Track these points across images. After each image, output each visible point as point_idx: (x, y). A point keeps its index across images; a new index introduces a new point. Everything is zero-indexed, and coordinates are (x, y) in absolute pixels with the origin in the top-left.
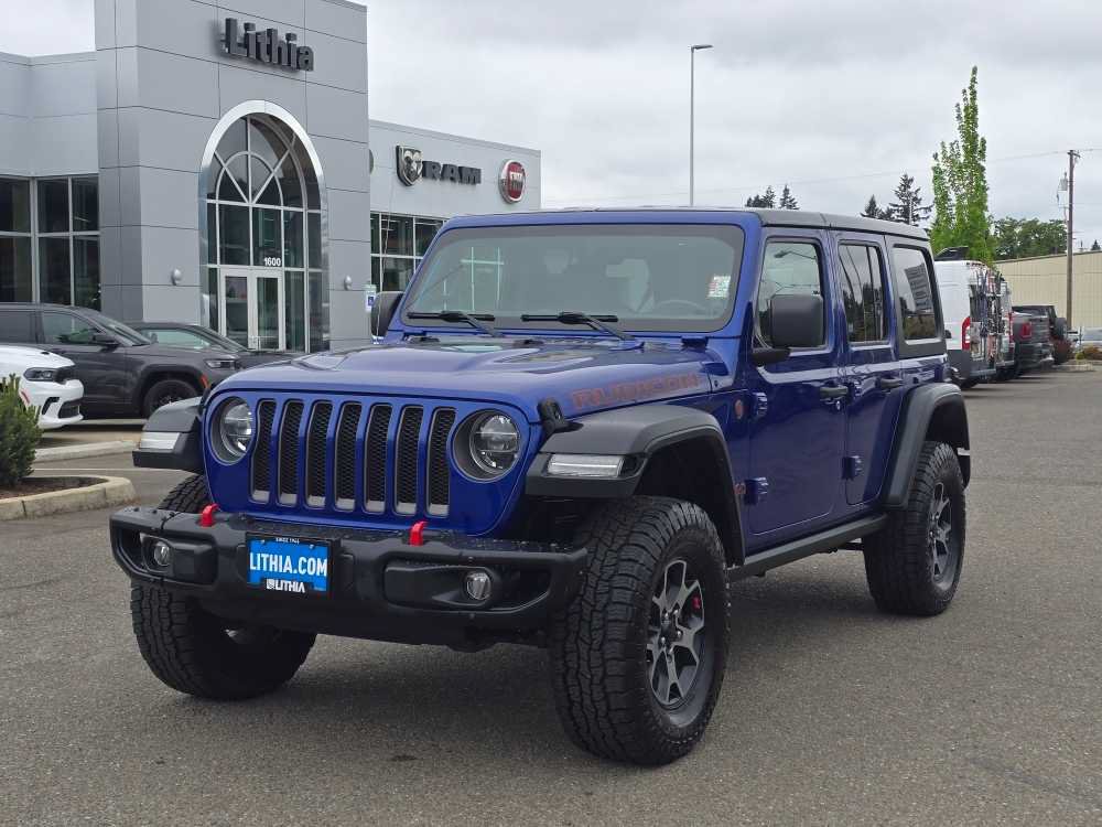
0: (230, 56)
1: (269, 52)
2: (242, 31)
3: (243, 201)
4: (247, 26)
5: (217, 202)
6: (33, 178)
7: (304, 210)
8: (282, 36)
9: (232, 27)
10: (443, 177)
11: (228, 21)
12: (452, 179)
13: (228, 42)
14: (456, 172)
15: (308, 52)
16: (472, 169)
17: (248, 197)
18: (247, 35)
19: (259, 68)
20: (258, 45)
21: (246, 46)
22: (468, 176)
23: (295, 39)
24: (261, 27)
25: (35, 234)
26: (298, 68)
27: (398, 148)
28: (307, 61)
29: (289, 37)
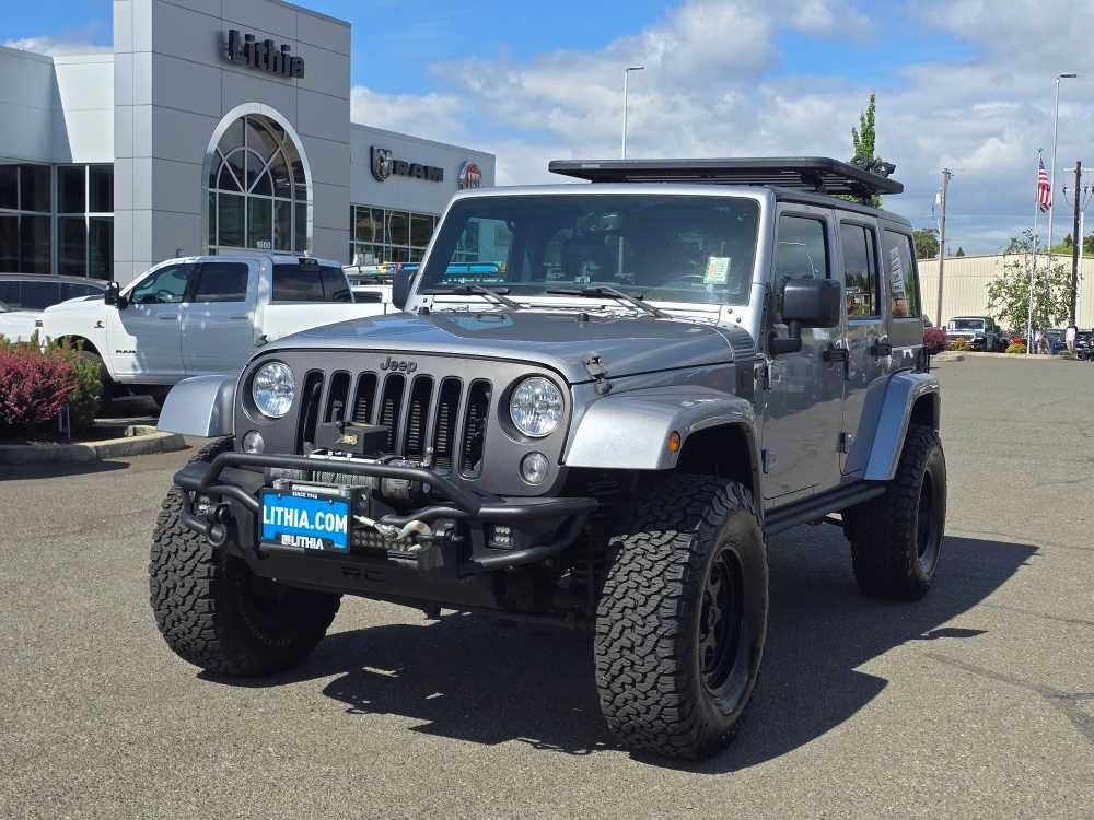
0: (232, 62)
1: (266, 61)
2: (243, 41)
3: (239, 190)
4: (248, 37)
5: (217, 191)
6: (54, 164)
7: (292, 200)
8: (277, 46)
9: (235, 38)
10: (410, 174)
11: (232, 32)
12: (418, 177)
13: (231, 50)
14: (422, 170)
15: (300, 62)
16: (435, 169)
17: (243, 187)
18: (247, 45)
19: (258, 74)
20: (257, 54)
21: (246, 53)
22: (432, 174)
23: (289, 49)
24: (260, 38)
25: (55, 214)
26: (291, 75)
27: (372, 148)
28: (298, 70)
29: (284, 47)
